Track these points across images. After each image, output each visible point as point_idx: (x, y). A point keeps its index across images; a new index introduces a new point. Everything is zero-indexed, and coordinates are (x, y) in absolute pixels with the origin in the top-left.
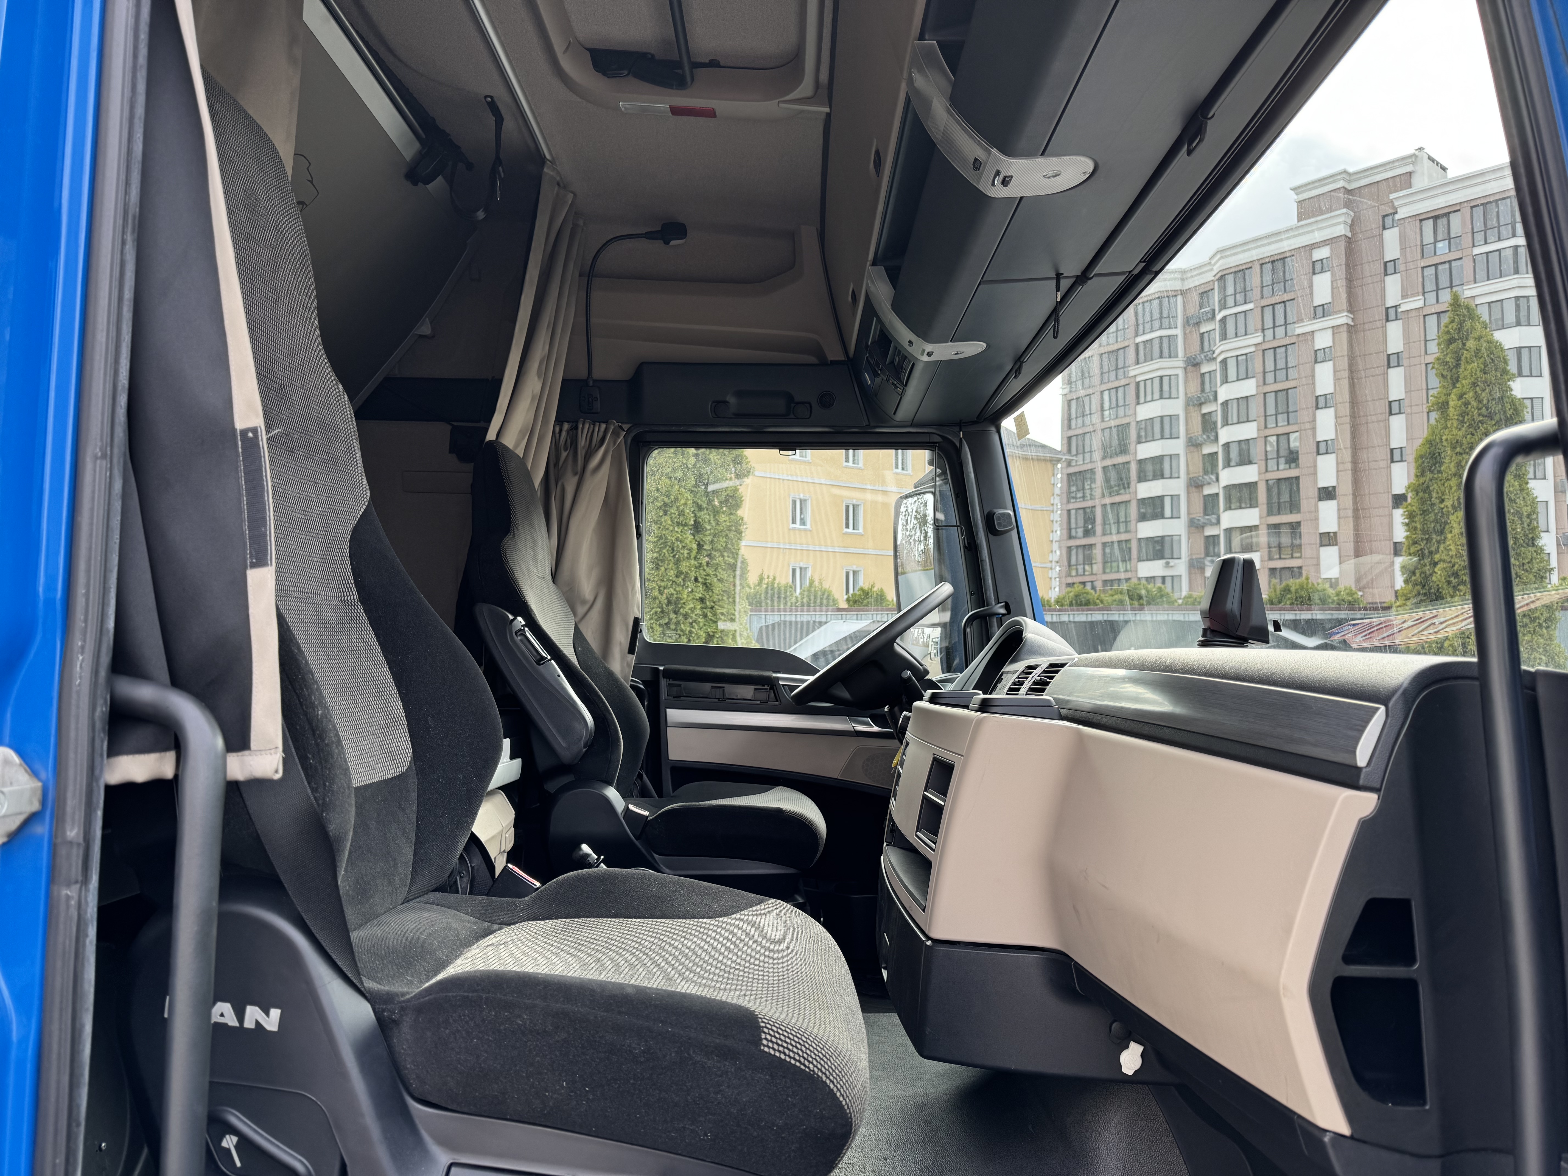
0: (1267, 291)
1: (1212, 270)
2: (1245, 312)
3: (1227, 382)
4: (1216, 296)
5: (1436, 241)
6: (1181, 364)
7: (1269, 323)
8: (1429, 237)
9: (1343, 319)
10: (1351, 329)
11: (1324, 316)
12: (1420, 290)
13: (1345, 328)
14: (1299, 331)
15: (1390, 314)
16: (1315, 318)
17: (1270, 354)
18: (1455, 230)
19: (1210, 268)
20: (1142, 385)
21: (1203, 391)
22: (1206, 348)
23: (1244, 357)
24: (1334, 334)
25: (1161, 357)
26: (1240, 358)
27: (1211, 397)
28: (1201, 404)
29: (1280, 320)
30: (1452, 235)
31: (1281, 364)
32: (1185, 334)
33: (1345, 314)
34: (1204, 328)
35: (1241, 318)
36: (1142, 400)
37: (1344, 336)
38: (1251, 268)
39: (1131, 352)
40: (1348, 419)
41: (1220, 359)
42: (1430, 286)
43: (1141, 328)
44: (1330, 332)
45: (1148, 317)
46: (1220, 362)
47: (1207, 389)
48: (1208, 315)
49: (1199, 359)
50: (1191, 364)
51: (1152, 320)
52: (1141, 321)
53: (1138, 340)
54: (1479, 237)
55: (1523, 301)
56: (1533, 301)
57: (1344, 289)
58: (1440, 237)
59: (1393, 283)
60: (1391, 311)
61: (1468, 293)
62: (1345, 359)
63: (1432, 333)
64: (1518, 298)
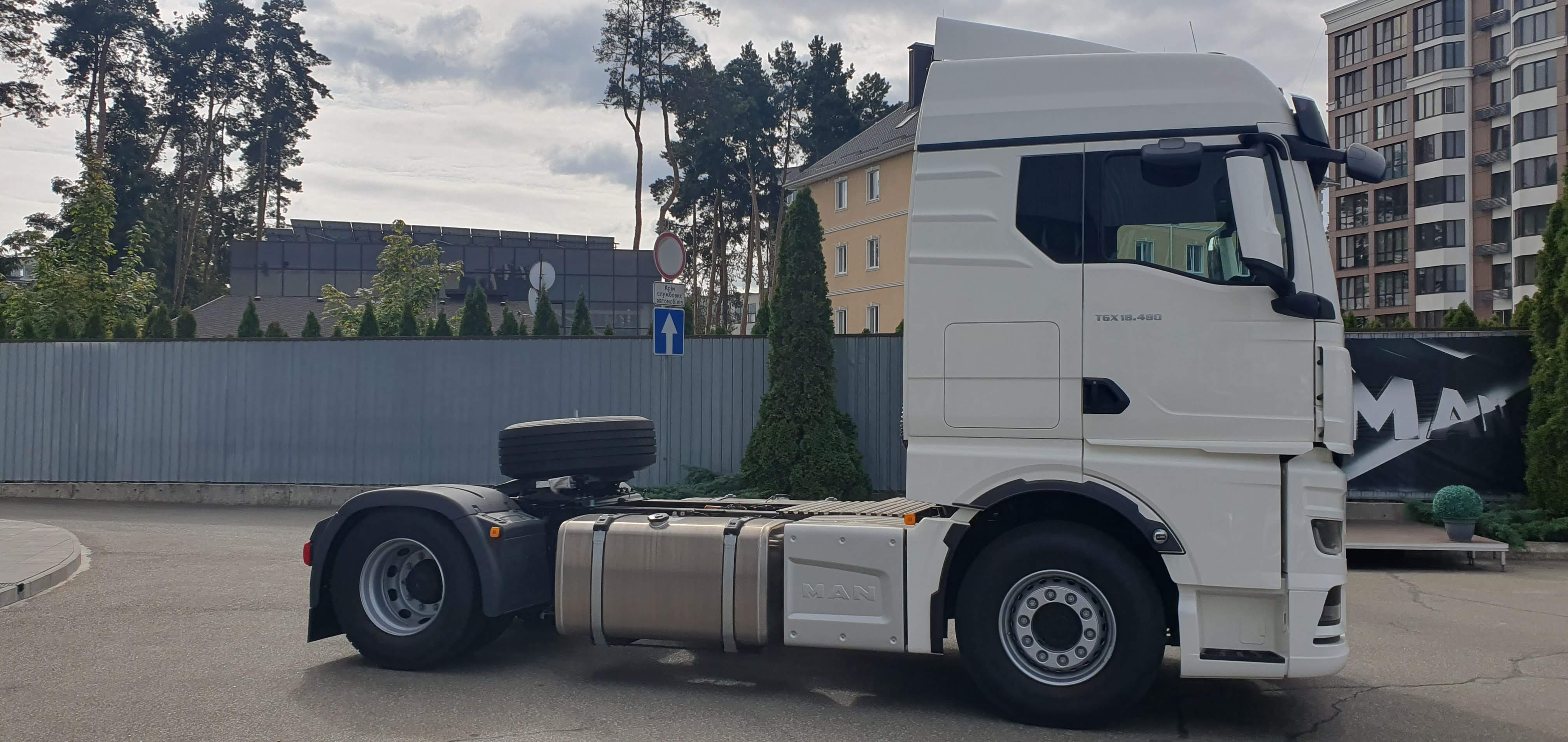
2: (1545, 12)
3: (1522, 93)
6: (1468, 74)
20: (1421, 97)
21: (1493, 102)
22: (1499, 55)
23: (1544, 63)
25: (1444, 67)
26: (1538, 65)
27: (1503, 110)
28: (1491, 119)
32: (1473, 40)
34: (1495, 33)
35: (1540, 20)
36: (1421, 116)
39: (1408, 62)
41: (1513, 67)
43: (1421, 34)
45: (1429, 23)
46: (1514, 70)
47: (1499, 101)
48: (1502, 18)
49: (1489, 67)
50: (1480, 73)
51: (1433, 26)
52: (1421, 27)
53: (1418, 48)
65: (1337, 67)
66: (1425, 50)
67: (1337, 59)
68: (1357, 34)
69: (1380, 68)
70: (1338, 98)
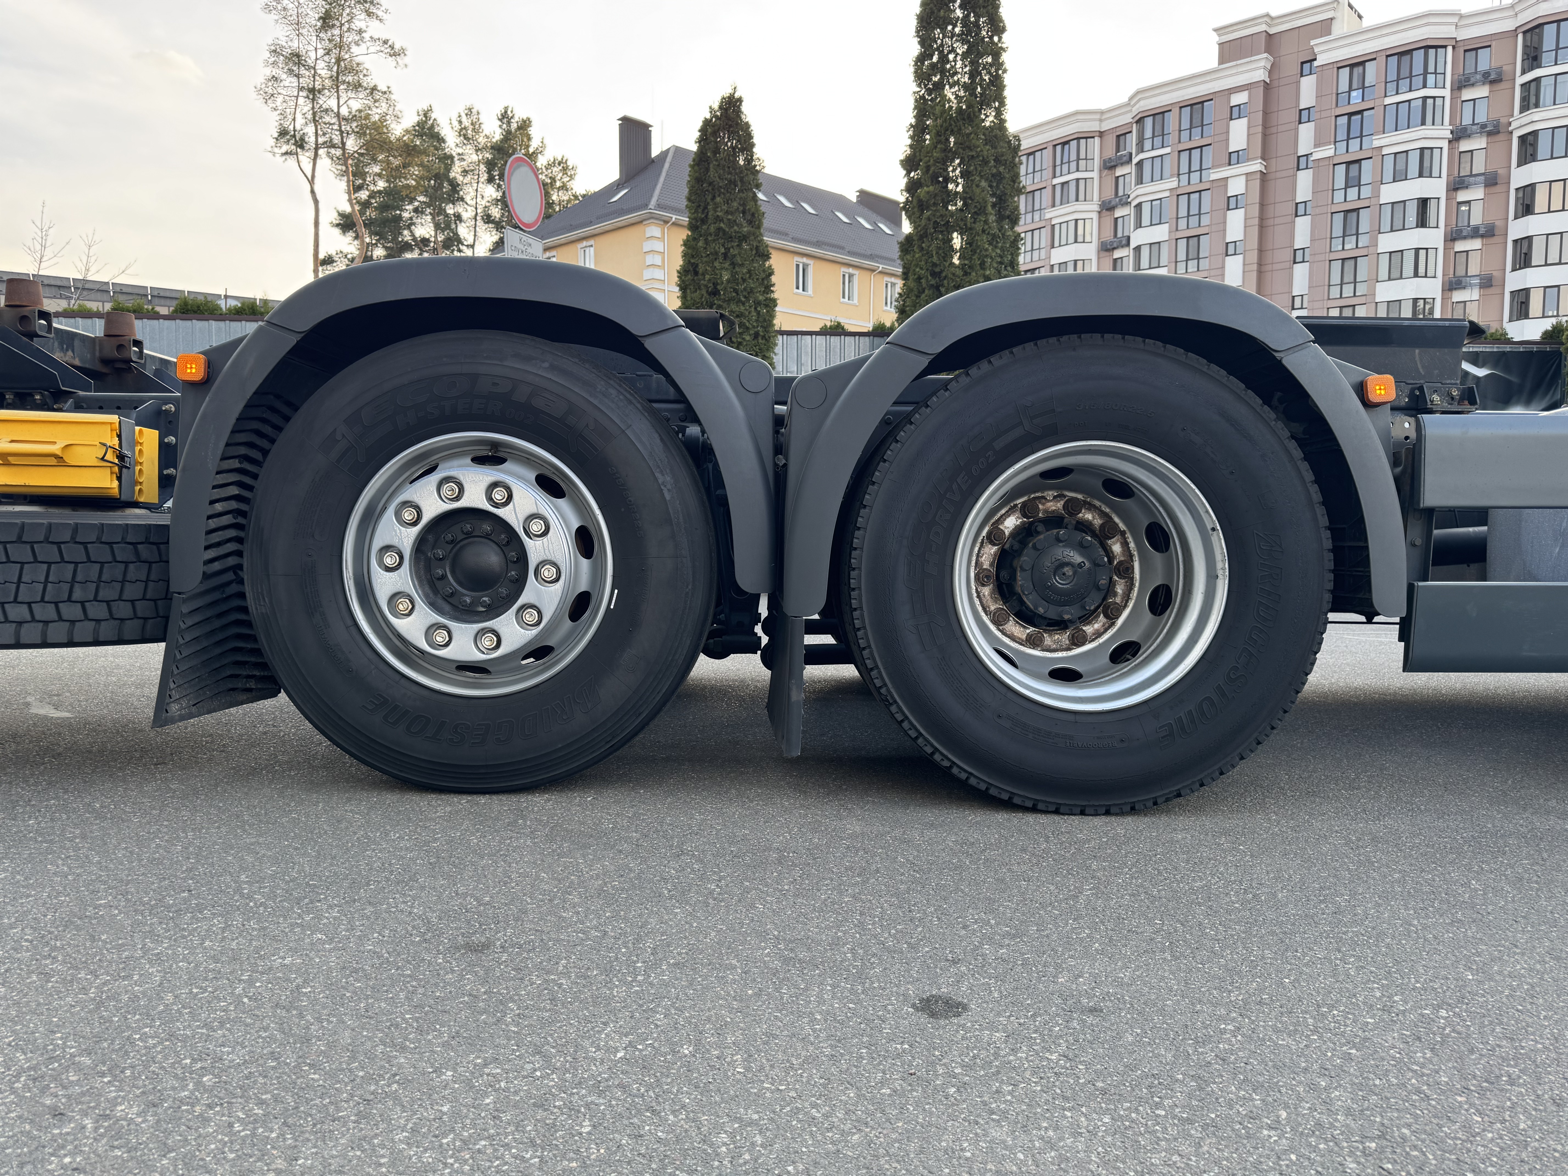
0: (1185, 135)
1: (1131, 111)
2: (1161, 156)
3: (1141, 227)
4: (1133, 138)
5: (1351, 89)
6: (1096, 208)
7: (1184, 169)
8: (1344, 86)
9: (1256, 166)
10: (1264, 177)
11: (1238, 163)
12: (1333, 140)
13: (1258, 176)
14: (1214, 177)
15: (1301, 162)
16: (1230, 164)
17: (1184, 199)
18: (1370, 80)
19: (1130, 108)
20: (1057, 228)
21: (1116, 235)
22: (1121, 193)
23: (1159, 202)
24: (1247, 181)
25: (1077, 200)
26: (1154, 203)
27: (1124, 242)
29: (1195, 166)
30: (1367, 85)
31: (1194, 210)
32: (1100, 177)
33: (1260, 161)
34: (1119, 172)
35: (1158, 162)
36: (1056, 244)
37: (1257, 183)
38: (1170, 110)
39: (1047, 193)
40: (1255, 267)
41: (1134, 204)
42: (1342, 135)
43: (1058, 169)
44: (1243, 178)
45: (1066, 160)
46: (1135, 207)
47: (1120, 234)
48: (1125, 159)
49: (1113, 203)
50: (1107, 207)
51: (1069, 162)
52: (1058, 162)
53: (1055, 181)
54: (1391, 87)
55: (1427, 153)
56: (1436, 152)
57: (1260, 136)
58: (1355, 86)
59: (1306, 132)
60: (1303, 161)
61: (1376, 144)
62: (1257, 207)
63: (1340, 182)
64: (1422, 149)
66: (1062, 183)
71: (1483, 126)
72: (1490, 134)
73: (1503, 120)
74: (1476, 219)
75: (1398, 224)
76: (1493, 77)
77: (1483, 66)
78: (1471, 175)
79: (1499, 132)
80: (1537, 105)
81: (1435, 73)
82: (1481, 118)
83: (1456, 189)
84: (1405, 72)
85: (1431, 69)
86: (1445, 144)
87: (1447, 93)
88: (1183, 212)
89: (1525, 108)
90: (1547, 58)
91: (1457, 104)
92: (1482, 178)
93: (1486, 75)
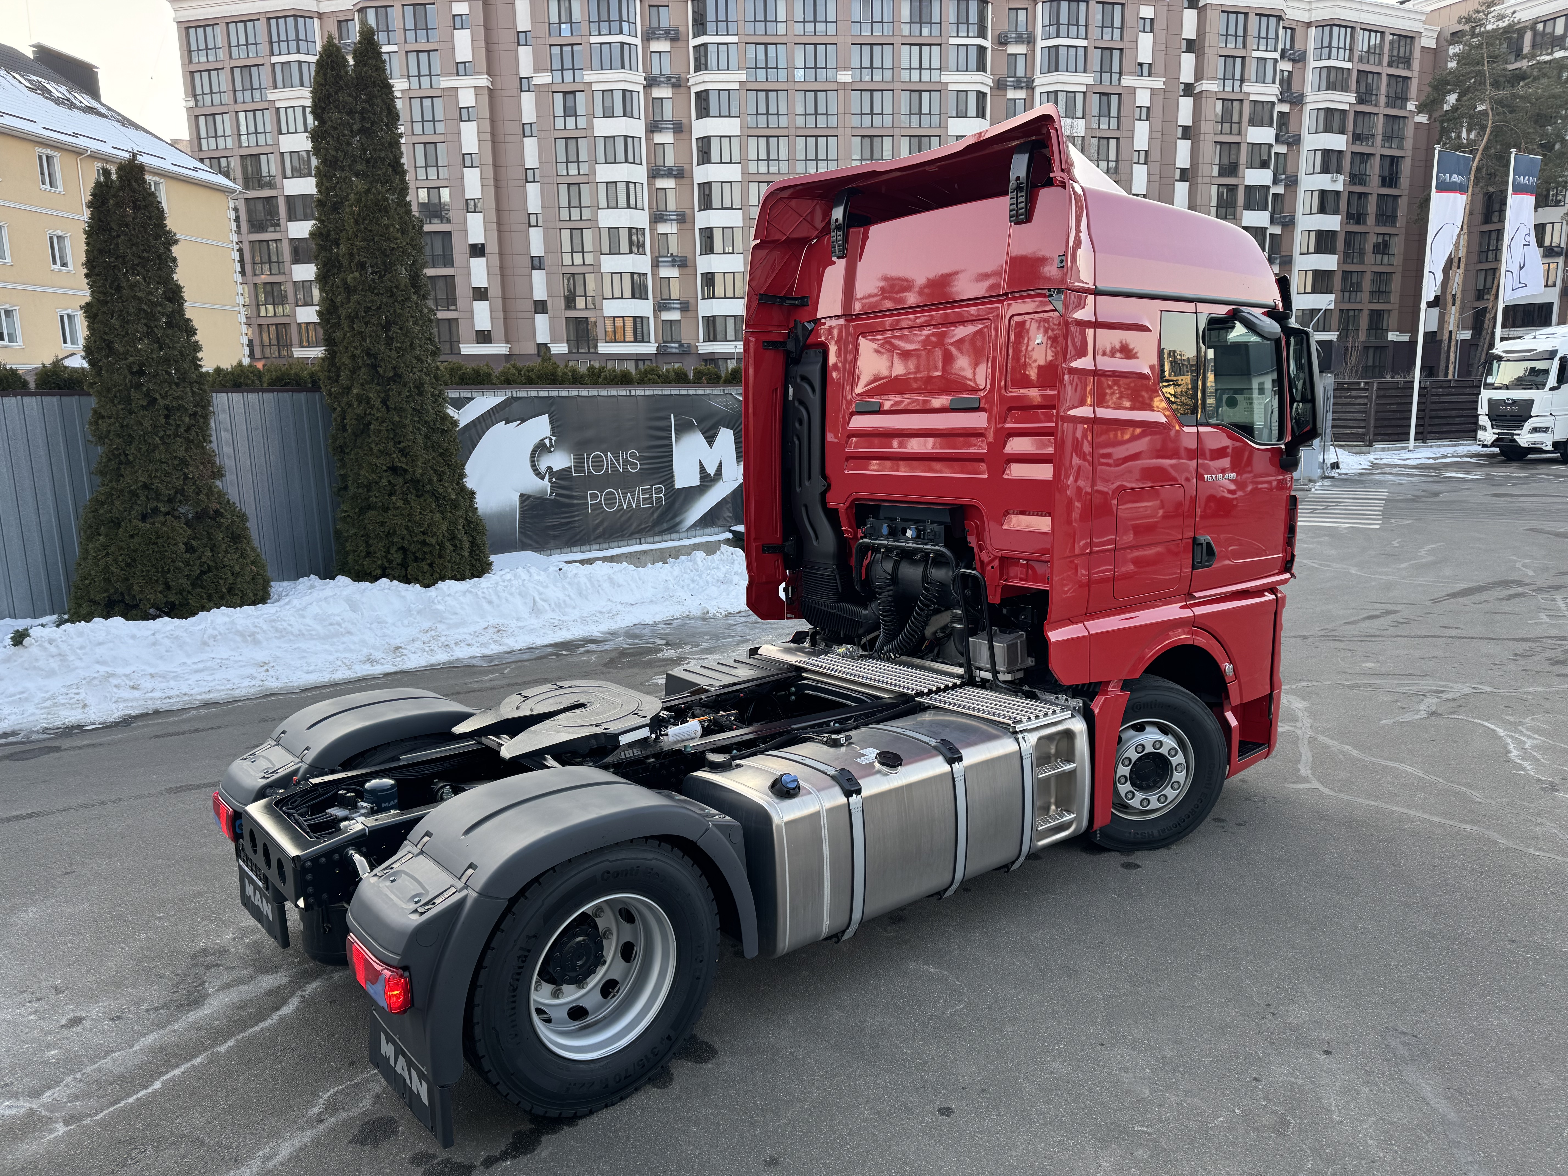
0: (410, 35)
4: (356, 28)
5: (561, 23)
7: (414, 71)
8: (554, 18)
9: (483, 81)
10: (491, 92)
11: (466, 75)
12: (549, 67)
13: (486, 91)
14: (444, 84)
15: (523, 84)
16: (458, 74)
17: (417, 104)
18: (576, 17)
20: (282, 111)
24: (476, 94)
25: (302, 85)
29: (425, 70)
30: (574, 21)
31: (428, 116)
33: (485, 76)
36: (284, 130)
37: (485, 98)
39: (266, 71)
40: (492, 182)
42: (557, 65)
43: (275, 46)
44: (472, 91)
45: (283, 37)
51: (287, 40)
52: (275, 39)
53: (274, 59)
54: (594, 26)
55: (628, 94)
56: (635, 95)
57: (483, 51)
58: (563, 20)
59: (525, 54)
60: (525, 82)
61: (587, 78)
62: (488, 122)
63: (559, 111)
64: (624, 91)
65: (190, 61)
66: (282, 63)
67: (190, 52)
68: (209, 30)
69: (237, 72)
70: (195, 96)
71: (669, 78)
72: (674, 86)
73: (683, 75)
74: (670, 162)
75: (610, 158)
76: (672, 34)
77: (664, 24)
78: (663, 121)
79: (680, 86)
80: (706, 69)
81: (628, 21)
82: (667, 71)
83: (652, 132)
84: (604, 16)
85: (625, 18)
86: (640, 89)
87: (638, 41)
88: (417, 117)
89: (697, 69)
90: (711, 27)
91: (648, 55)
92: (671, 124)
93: (667, 32)
